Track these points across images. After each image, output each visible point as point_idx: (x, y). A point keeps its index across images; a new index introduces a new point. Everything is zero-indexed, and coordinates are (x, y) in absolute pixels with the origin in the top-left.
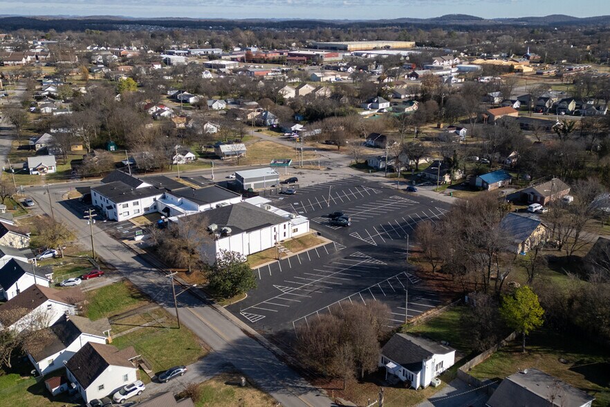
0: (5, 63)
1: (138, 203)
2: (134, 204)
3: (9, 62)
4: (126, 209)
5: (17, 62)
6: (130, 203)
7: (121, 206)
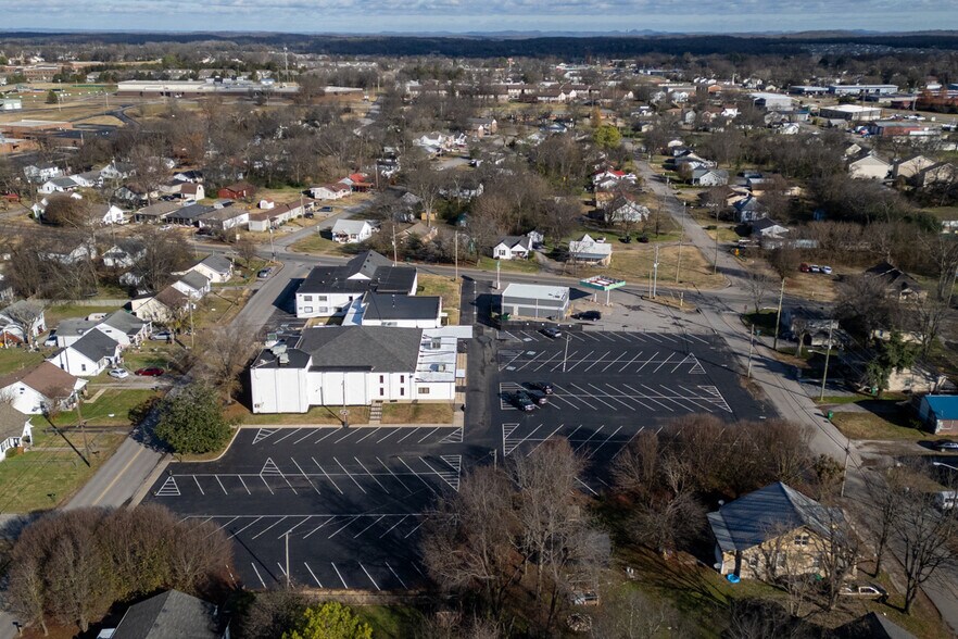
0: (539, 98)
1: (325, 299)
2: (322, 299)
3: (544, 98)
4: (309, 304)
5: (553, 99)
6: (315, 296)
7: (302, 298)
